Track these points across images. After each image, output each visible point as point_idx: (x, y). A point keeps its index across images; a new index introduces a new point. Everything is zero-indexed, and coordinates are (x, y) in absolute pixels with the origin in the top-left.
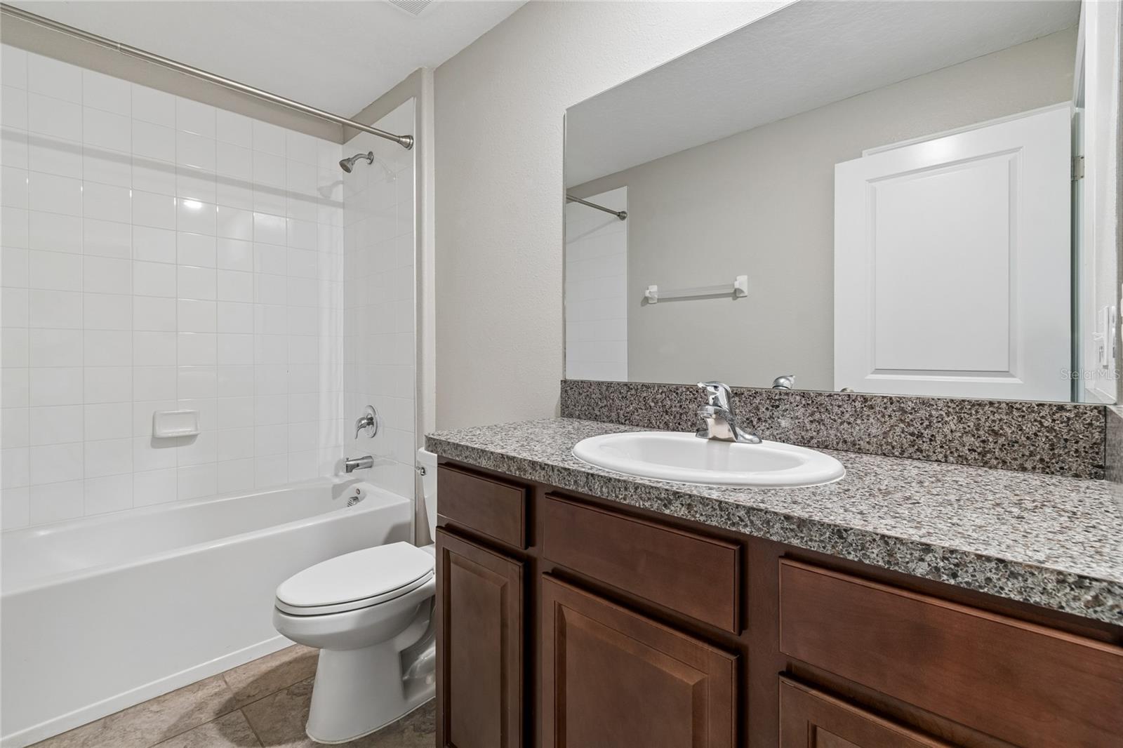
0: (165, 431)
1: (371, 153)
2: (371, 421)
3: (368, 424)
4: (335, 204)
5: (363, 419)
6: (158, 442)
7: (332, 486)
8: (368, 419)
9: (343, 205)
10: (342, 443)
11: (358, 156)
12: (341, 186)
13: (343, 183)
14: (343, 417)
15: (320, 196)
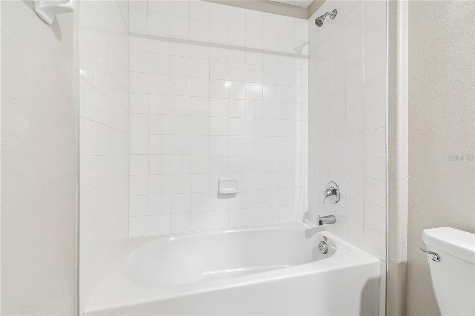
0: (225, 190)
1: (335, 11)
2: (334, 192)
3: (332, 194)
4: (304, 57)
5: (327, 190)
6: (221, 195)
7: (305, 230)
8: (332, 190)
9: (308, 57)
10: (307, 203)
11: (327, 14)
12: (307, 45)
13: (308, 43)
14: (307, 186)
15: (296, 53)
